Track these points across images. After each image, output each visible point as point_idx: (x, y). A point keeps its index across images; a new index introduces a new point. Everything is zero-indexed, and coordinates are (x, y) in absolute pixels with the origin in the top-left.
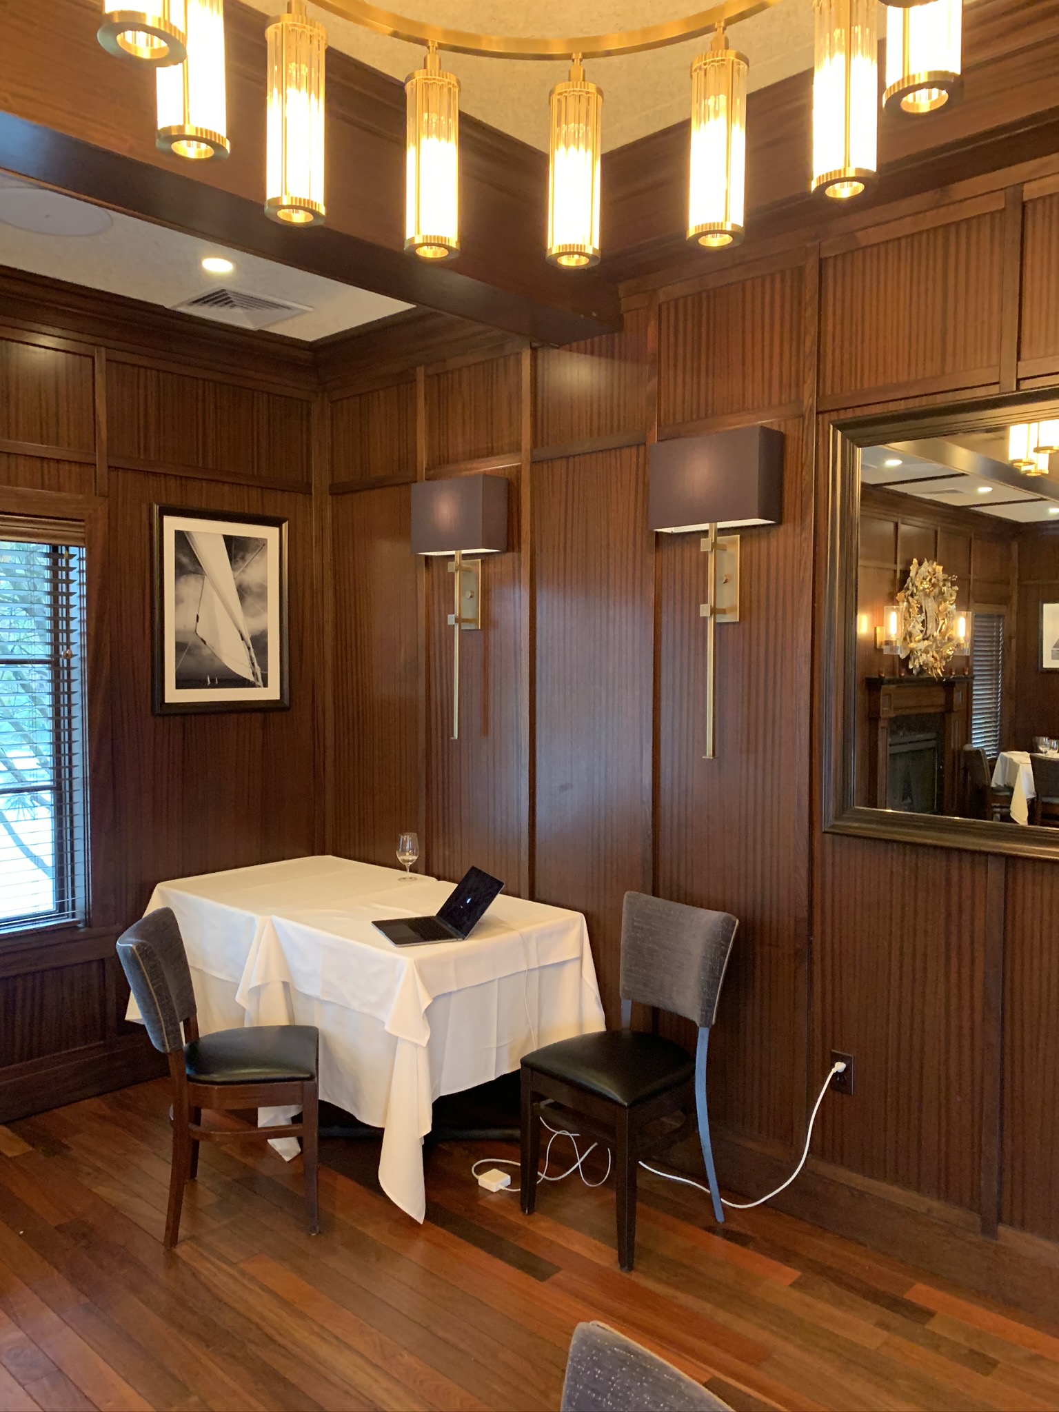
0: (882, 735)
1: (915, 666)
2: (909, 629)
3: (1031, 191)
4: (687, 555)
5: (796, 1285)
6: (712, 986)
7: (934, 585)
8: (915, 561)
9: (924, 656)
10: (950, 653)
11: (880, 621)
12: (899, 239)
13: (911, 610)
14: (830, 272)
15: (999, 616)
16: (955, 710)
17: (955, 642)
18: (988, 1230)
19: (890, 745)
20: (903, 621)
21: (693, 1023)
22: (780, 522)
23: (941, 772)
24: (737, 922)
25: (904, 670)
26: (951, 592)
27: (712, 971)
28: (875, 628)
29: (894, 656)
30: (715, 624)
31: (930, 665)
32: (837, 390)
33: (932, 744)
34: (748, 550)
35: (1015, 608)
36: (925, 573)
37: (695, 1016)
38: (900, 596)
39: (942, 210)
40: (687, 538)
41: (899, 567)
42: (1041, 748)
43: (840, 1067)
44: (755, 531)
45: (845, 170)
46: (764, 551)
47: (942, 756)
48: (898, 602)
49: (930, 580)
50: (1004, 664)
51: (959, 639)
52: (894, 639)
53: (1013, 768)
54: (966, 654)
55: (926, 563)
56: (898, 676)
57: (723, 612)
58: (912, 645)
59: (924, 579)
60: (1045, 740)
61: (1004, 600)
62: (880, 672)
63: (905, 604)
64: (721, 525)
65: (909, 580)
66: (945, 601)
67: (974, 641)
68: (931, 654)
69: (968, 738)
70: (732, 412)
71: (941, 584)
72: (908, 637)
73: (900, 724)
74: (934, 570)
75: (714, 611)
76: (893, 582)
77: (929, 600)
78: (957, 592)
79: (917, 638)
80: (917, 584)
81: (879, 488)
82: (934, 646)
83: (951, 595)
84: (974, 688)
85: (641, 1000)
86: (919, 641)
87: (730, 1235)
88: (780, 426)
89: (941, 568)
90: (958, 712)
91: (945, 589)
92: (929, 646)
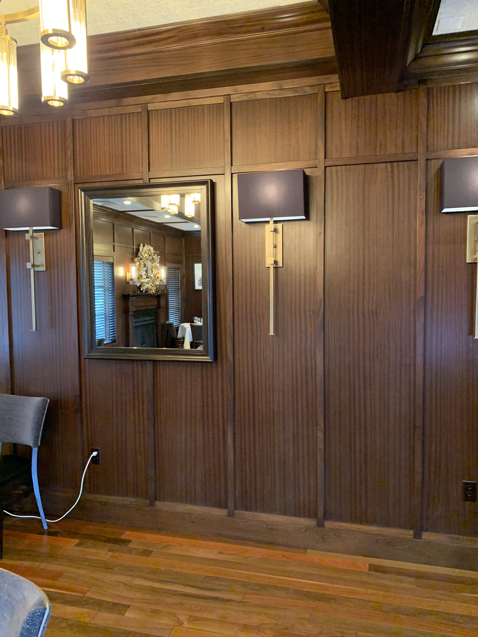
0: (130, 318)
1: (143, 290)
2: (140, 274)
3: (150, 107)
4: (21, 241)
5: (77, 545)
6: (38, 429)
7: (150, 255)
8: (142, 245)
9: (147, 285)
10: (158, 284)
11: (128, 270)
12: (104, 116)
13: (141, 266)
14: (77, 125)
15: (178, 269)
16: (161, 307)
17: (160, 279)
18: (152, 504)
19: (135, 323)
20: (138, 271)
21: (30, 447)
22: (61, 228)
23: (157, 333)
24: (49, 400)
25: (139, 291)
26: (157, 258)
27: (38, 423)
28: (126, 273)
29: (134, 285)
30: (34, 271)
31: (150, 289)
32: (82, 175)
33: (153, 321)
34: (48, 239)
35: (184, 265)
36: (146, 250)
37: (31, 443)
38: (136, 259)
39: (119, 108)
40: (20, 233)
41: (135, 247)
42: (195, 321)
43: (95, 454)
44: (51, 232)
45: (54, 96)
46: (55, 240)
47: (157, 326)
48: (135, 262)
49: (148, 253)
50: (181, 288)
51: (161, 277)
52: (134, 278)
53: (184, 329)
54: (165, 284)
55: (146, 246)
56: (137, 294)
57: (38, 266)
58: (142, 280)
59: (146, 253)
60: (196, 318)
61: (180, 262)
62: (129, 292)
63: (138, 263)
64: (35, 228)
65: (139, 253)
66: (155, 262)
67: (168, 279)
68: (150, 284)
69: (167, 319)
70: (38, 179)
71: (153, 255)
72: (140, 277)
73: (138, 314)
74: (149, 249)
75: (33, 266)
76: (133, 253)
77: (148, 261)
78: (160, 258)
79: (144, 277)
80: (143, 254)
81: (124, 213)
82: (151, 281)
83: (157, 260)
84: (169, 298)
85: (6, 441)
86: (145, 279)
87: (50, 534)
88: (59, 188)
89: (152, 248)
90: (163, 308)
91: (154, 257)
92: (149, 281)
